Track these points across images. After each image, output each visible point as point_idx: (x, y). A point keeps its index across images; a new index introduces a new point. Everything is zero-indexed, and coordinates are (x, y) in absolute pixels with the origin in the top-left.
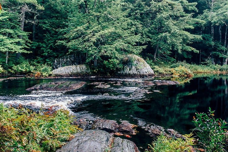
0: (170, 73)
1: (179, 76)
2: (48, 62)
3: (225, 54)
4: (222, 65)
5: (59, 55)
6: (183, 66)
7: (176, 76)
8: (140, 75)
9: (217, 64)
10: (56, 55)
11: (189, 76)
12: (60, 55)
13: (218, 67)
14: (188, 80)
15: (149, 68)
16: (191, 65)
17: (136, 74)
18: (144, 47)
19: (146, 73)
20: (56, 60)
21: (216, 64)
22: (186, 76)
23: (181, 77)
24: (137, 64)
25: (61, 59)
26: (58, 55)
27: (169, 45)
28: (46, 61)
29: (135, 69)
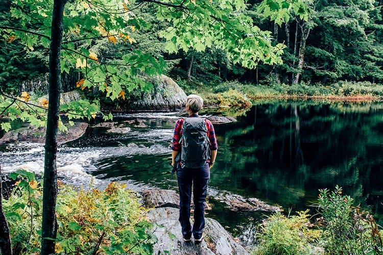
0: (216, 101)
1: (230, 106)
2: (11, 87)
3: (295, 68)
4: (290, 83)
5: (29, 75)
6: (234, 89)
7: (226, 106)
8: (169, 106)
9: (284, 84)
10: (24, 75)
11: (245, 105)
12: (31, 75)
13: (285, 89)
14: (243, 112)
15: (183, 95)
16: (244, 86)
17: (162, 105)
18: (177, 61)
19: (179, 102)
20: (25, 84)
21: (282, 82)
22: (240, 105)
23: (233, 106)
24: (164, 87)
25: (33, 82)
26: (27, 75)
27: (213, 56)
28: (6, 86)
29: (161, 97)
